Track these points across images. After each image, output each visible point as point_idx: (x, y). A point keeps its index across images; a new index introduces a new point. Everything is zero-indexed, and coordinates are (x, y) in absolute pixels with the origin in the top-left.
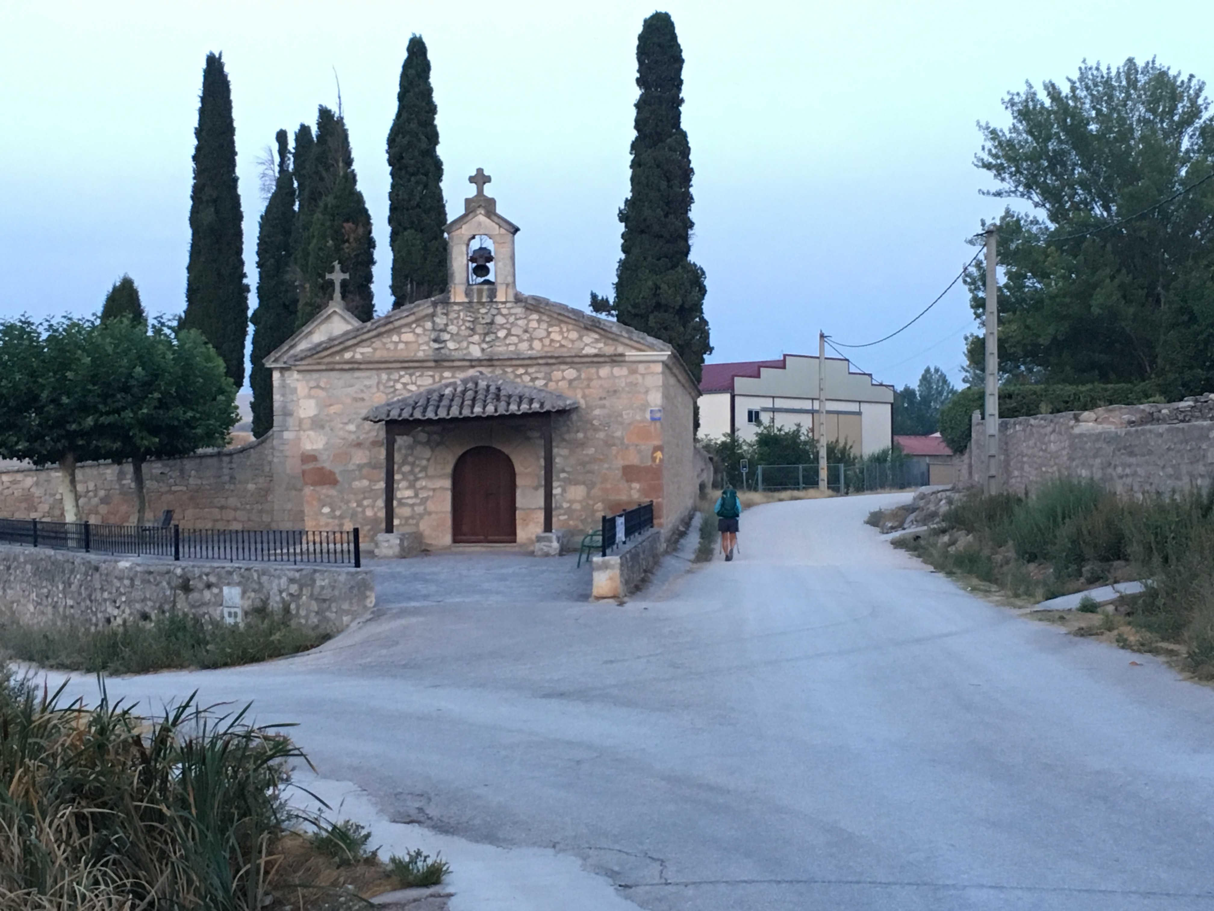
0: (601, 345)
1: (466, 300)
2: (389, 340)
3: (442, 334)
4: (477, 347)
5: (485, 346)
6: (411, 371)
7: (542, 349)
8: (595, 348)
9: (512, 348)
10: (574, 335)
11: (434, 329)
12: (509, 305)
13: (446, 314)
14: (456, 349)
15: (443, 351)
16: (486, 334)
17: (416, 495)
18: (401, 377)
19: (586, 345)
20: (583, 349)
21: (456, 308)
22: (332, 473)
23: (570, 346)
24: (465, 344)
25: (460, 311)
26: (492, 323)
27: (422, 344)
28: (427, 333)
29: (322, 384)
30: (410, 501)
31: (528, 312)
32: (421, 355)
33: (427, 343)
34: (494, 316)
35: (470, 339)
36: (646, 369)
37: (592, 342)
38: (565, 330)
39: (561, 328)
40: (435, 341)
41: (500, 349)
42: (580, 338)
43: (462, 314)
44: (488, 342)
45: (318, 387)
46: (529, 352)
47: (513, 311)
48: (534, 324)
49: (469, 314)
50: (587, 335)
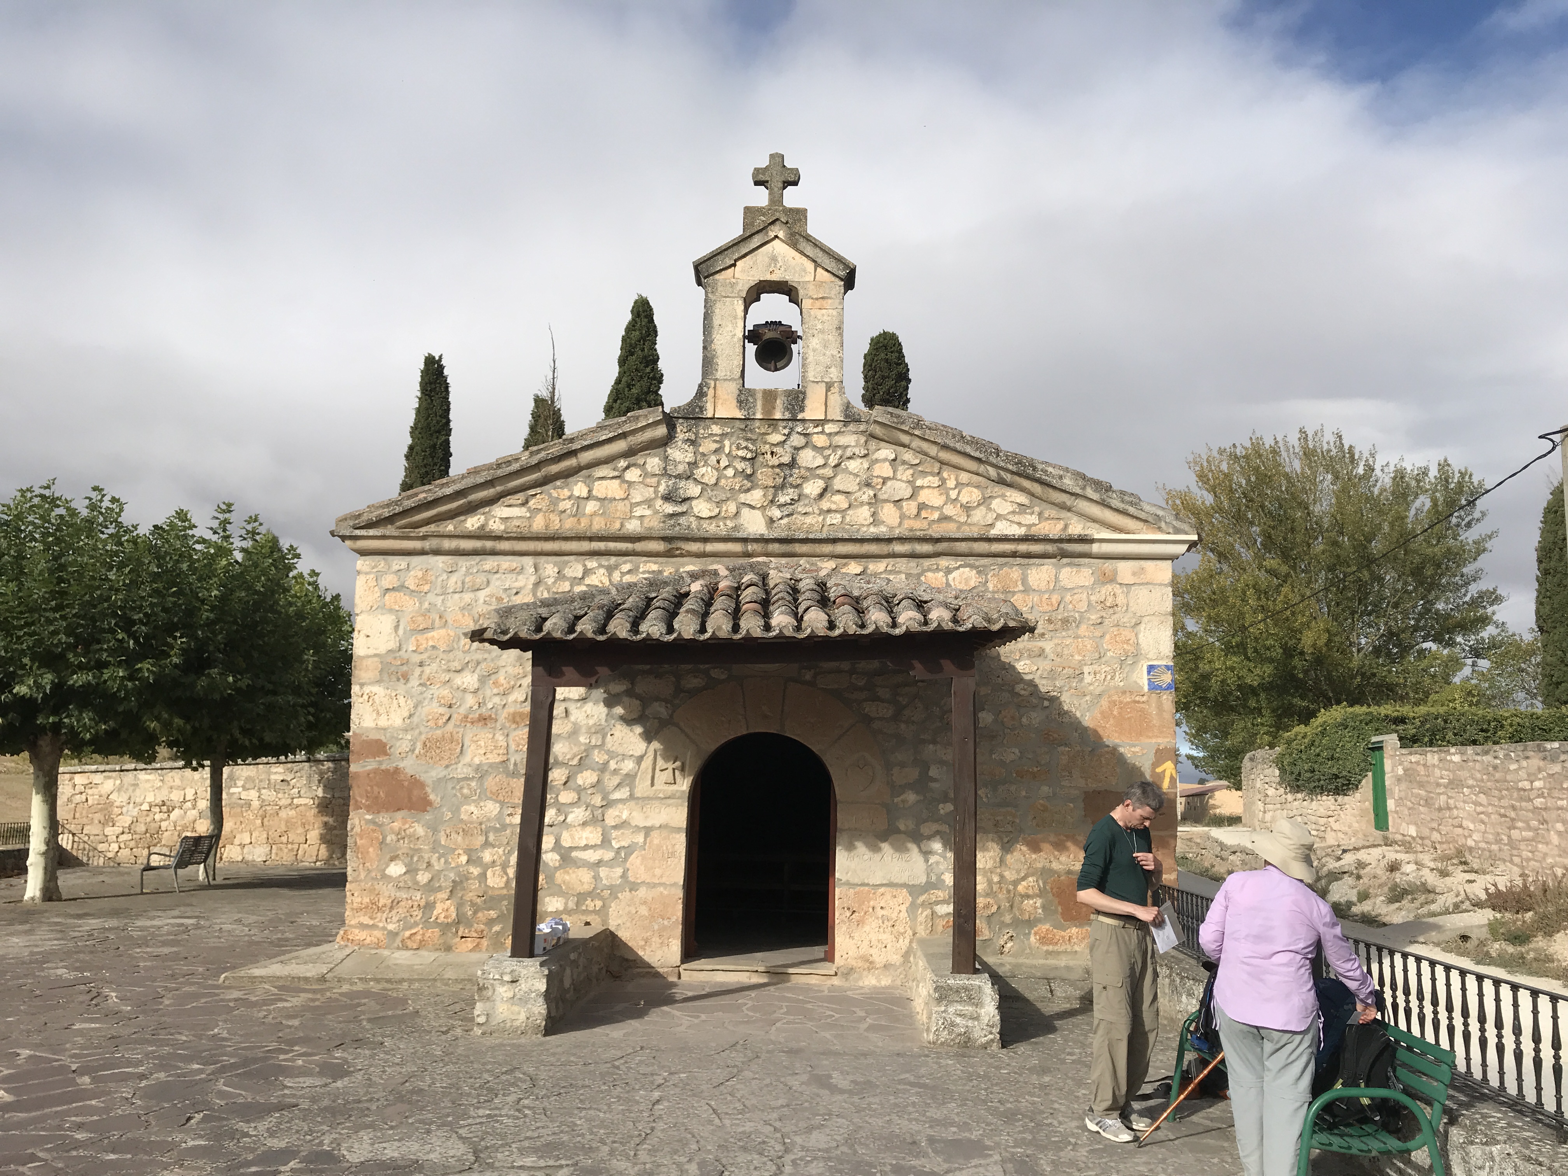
0: (1033, 519)
1: (739, 415)
2: (566, 493)
3: (682, 484)
4: (758, 513)
5: (776, 513)
6: (613, 560)
7: (900, 524)
8: (1019, 524)
9: (836, 519)
10: (970, 495)
11: (665, 473)
12: (829, 428)
13: (693, 443)
14: (710, 518)
15: (682, 520)
16: (780, 488)
17: (606, 842)
18: (587, 572)
19: (999, 517)
20: (992, 525)
21: (716, 429)
22: (416, 783)
23: (963, 519)
24: (732, 507)
25: (724, 435)
26: (793, 464)
27: (638, 504)
28: (648, 480)
29: (411, 583)
30: (592, 856)
31: (873, 444)
32: (633, 527)
33: (649, 503)
34: (797, 449)
35: (743, 498)
36: (1134, 574)
37: (1013, 512)
38: (951, 483)
39: (943, 481)
40: (667, 498)
41: (809, 520)
42: (985, 501)
43: (727, 443)
44: (780, 506)
45: (401, 588)
46: (873, 529)
47: (841, 440)
48: (885, 470)
49: (744, 444)
50: (1003, 496)
